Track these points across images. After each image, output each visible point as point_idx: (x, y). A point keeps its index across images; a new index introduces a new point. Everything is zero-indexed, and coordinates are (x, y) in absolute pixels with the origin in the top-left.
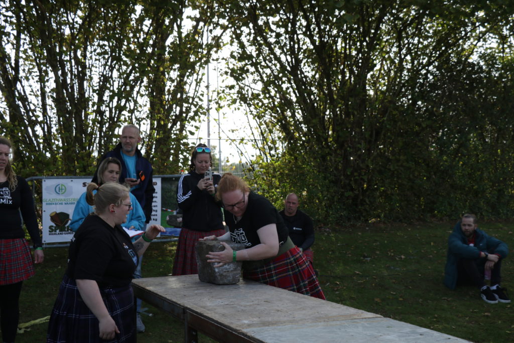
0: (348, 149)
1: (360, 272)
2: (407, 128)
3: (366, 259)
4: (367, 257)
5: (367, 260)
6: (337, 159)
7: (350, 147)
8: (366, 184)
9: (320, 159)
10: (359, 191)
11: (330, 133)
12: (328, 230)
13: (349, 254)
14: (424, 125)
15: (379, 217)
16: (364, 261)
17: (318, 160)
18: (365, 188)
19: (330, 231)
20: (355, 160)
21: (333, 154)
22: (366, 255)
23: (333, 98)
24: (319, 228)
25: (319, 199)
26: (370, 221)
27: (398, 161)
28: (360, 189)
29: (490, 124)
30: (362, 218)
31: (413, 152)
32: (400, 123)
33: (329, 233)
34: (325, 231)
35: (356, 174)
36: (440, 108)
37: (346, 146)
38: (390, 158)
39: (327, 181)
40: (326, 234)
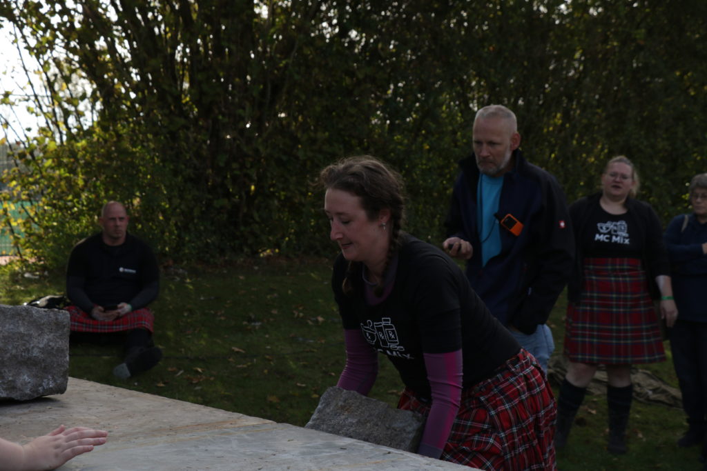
0: (220, 117)
1: (240, 348)
2: (330, 79)
3: (253, 324)
4: (255, 321)
5: (254, 327)
6: (199, 137)
7: (224, 115)
8: (255, 185)
9: (165, 137)
10: (241, 197)
11: (186, 85)
12: (181, 271)
13: (221, 316)
14: (361, 76)
15: (278, 245)
16: (249, 327)
17: (162, 138)
18: (251, 194)
19: (186, 273)
20: (234, 139)
21: (192, 126)
22: (253, 317)
23: (191, 17)
24: (166, 268)
25: (164, 212)
26: (262, 255)
27: (313, 141)
28: (243, 194)
29: (476, 76)
30: (246, 249)
31: (341, 126)
32: (316, 70)
33: (183, 278)
34: (177, 274)
35: (235, 165)
36: (390, 44)
37: (217, 111)
38: (299, 135)
39: (180, 178)
40: (178, 279)
